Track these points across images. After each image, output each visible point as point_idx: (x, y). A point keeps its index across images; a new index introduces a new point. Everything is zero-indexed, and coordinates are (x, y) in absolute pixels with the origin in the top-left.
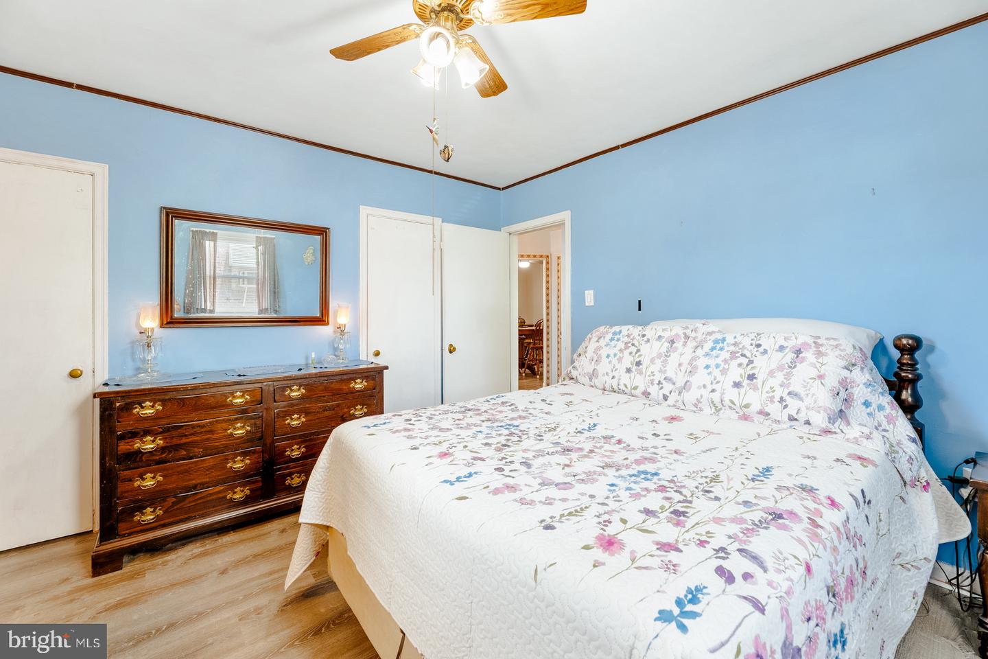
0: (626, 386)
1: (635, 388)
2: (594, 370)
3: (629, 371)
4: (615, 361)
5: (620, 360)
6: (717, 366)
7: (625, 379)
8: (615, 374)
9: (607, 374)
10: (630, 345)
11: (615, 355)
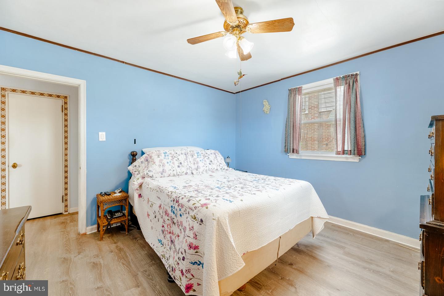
0: (180, 172)
1: (183, 172)
2: (163, 170)
3: (179, 167)
4: (171, 164)
5: (173, 163)
6: (203, 160)
7: (179, 170)
8: (174, 169)
9: (170, 170)
10: (174, 157)
11: (170, 162)
